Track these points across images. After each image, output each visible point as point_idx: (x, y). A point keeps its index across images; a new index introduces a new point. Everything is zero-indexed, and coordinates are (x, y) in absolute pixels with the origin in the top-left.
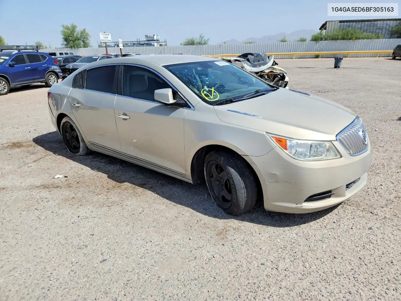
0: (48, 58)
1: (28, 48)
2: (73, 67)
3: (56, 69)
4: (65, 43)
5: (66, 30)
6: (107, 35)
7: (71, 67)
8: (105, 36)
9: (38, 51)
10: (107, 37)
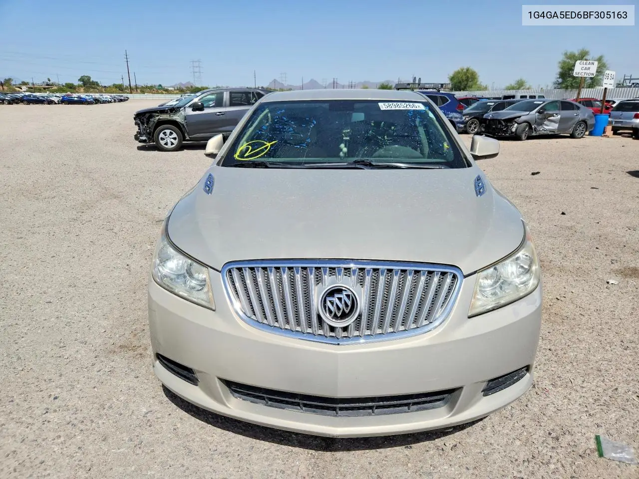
0: (450, 101)
1: (427, 86)
2: (492, 116)
3: (455, 118)
4: (560, 80)
5: (568, 60)
6: (590, 64)
7: (491, 116)
8: (585, 66)
9: (439, 91)
10: (589, 69)
